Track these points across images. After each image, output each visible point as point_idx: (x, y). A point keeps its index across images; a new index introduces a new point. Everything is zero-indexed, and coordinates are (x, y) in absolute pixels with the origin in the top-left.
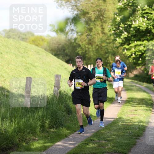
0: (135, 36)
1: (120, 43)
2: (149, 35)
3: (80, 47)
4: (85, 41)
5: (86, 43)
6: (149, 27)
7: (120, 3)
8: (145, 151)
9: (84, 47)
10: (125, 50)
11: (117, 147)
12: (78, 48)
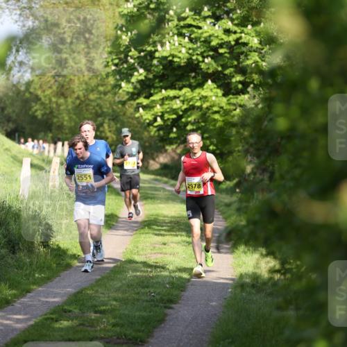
0: (162, 77)
1: (128, 93)
2: (193, 74)
3: (39, 102)
4: (50, 88)
5: (52, 93)
6: (194, 58)
7: (129, 4)
8: (185, 336)
9: (47, 102)
10: (141, 109)
11: (122, 326)
12: (33, 104)
